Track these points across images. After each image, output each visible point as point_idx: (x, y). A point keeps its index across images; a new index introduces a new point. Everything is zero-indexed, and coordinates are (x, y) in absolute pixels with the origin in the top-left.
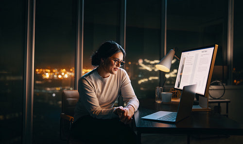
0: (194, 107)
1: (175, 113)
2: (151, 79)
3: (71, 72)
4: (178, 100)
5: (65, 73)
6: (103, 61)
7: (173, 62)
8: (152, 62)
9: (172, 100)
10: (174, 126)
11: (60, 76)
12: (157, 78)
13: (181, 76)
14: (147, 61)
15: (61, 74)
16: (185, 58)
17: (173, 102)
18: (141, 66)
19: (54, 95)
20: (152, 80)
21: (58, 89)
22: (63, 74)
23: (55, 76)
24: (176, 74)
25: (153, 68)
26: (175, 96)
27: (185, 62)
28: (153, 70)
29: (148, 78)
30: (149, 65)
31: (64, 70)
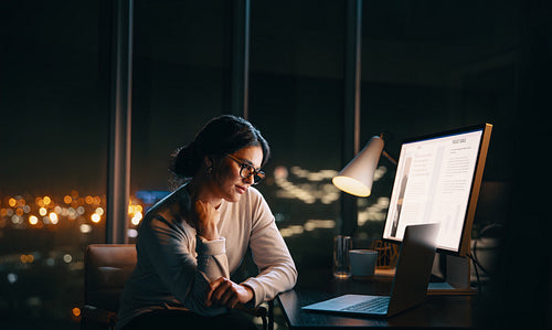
0: (431, 287)
1: (386, 299)
2: (311, 226)
3: (67, 206)
4: (392, 272)
5: (49, 210)
6: (209, 164)
7: (378, 175)
8: (316, 177)
9: (377, 272)
10: (384, 324)
11: (33, 220)
12: (328, 224)
13: (399, 208)
14: (301, 173)
15: (37, 213)
16: (410, 159)
17: (379, 276)
18: (281, 188)
19: (12, 278)
20: (316, 229)
21: (27, 259)
22: (43, 212)
23: (17, 220)
24: (386, 211)
25: (318, 194)
26: (384, 261)
27: (411, 168)
28: (318, 202)
29: (302, 223)
30: (307, 186)
31: (47, 200)
